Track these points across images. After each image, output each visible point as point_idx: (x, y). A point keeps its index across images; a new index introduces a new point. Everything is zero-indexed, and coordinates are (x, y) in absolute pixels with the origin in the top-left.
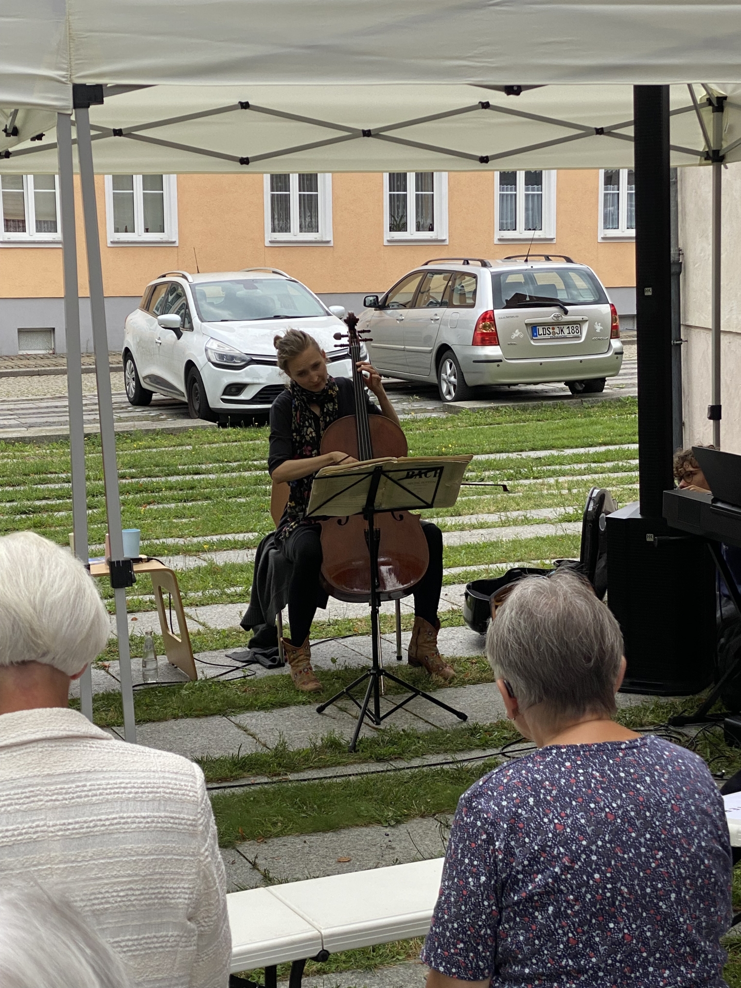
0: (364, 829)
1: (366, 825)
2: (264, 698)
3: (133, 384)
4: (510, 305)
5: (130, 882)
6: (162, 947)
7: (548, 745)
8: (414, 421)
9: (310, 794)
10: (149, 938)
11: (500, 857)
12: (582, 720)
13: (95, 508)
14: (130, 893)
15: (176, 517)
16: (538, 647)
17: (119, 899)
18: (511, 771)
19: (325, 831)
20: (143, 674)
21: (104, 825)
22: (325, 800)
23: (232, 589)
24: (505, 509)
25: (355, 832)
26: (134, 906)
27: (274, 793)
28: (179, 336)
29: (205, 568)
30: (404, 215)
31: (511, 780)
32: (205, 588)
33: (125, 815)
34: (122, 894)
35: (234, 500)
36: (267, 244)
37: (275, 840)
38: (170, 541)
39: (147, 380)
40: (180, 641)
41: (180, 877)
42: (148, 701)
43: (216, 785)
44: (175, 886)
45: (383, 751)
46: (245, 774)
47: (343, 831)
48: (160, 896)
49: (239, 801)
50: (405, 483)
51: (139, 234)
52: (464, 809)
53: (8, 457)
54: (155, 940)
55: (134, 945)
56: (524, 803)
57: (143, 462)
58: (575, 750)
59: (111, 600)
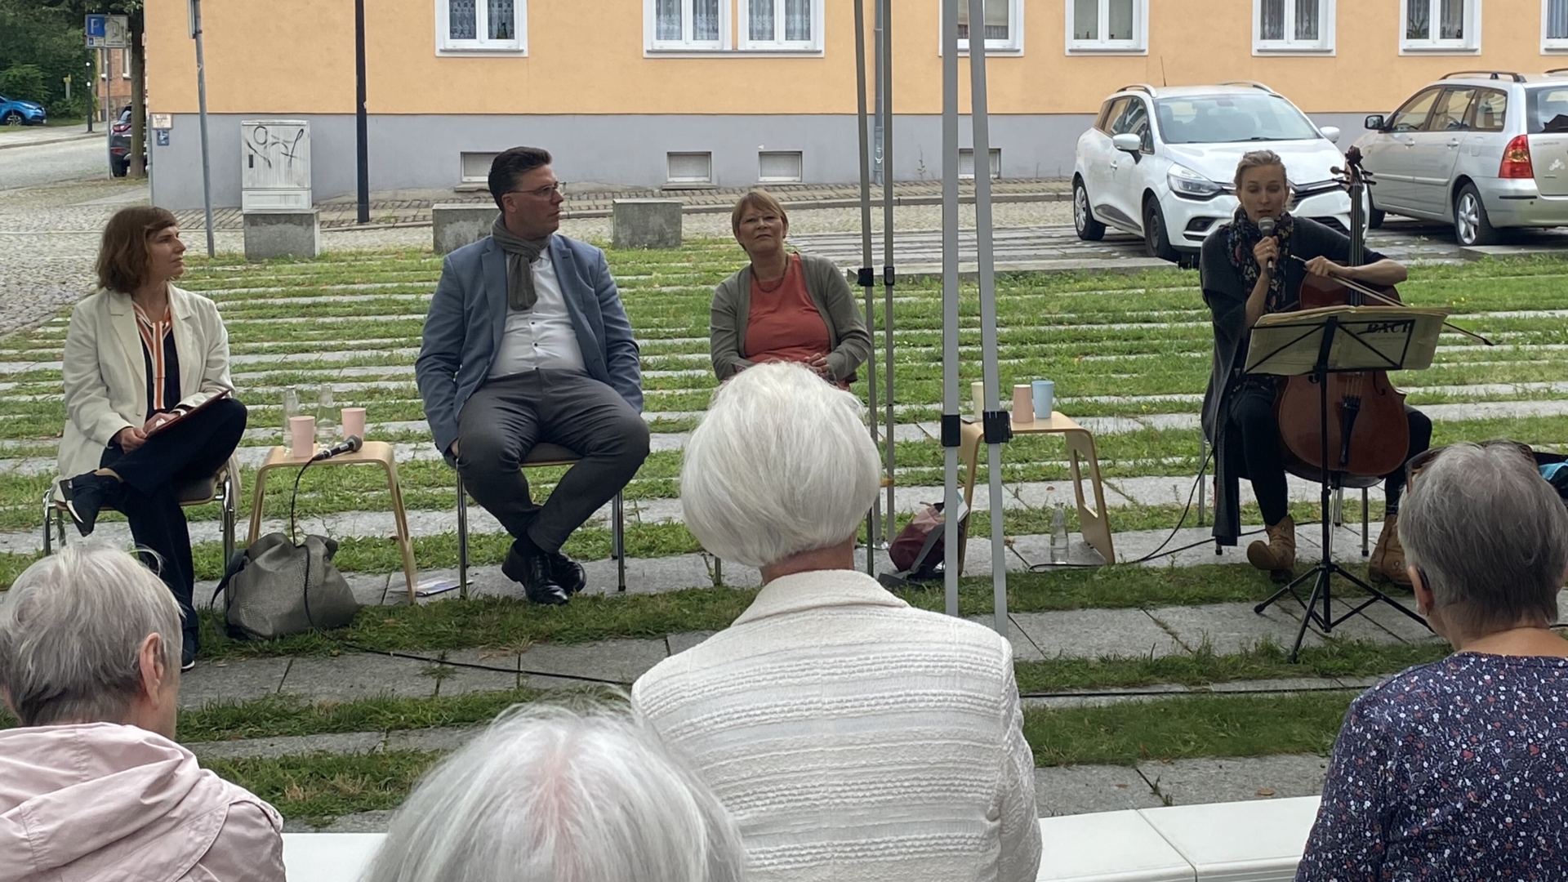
0: (1295, 757)
1: (1298, 753)
2: (1192, 591)
3: (1083, 215)
4: (1550, 128)
5: (916, 771)
6: (956, 850)
7: (1465, 650)
8: (1421, 268)
9: (1233, 710)
10: (940, 838)
11: (1390, 780)
12: (1516, 624)
13: (1023, 357)
14: (915, 783)
15: (1116, 371)
16: (1465, 535)
17: (903, 790)
18: (1416, 678)
19: (1247, 756)
20: (1052, 554)
21: (887, 703)
22: (1251, 718)
23: (1171, 460)
24: (1524, 379)
25: (1284, 760)
26: (920, 798)
27: (1190, 705)
28: (1137, 158)
29: (1142, 432)
30: (1426, 19)
31: (1414, 689)
32: (1137, 457)
33: (912, 692)
34: (906, 784)
35: (1187, 354)
36: (1254, 53)
37: (1185, 762)
38: (1104, 399)
39: (1100, 211)
40: (1096, 515)
41: (978, 767)
42: (1053, 584)
43: (1121, 690)
44: (972, 777)
45: (1330, 665)
46: (1158, 680)
47: (1269, 757)
48: (953, 788)
49: (1147, 711)
50: (1367, 337)
51: (1103, 42)
52: (1354, 717)
53: (931, 295)
54: (949, 841)
55: (921, 846)
56: (1426, 719)
57: (1085, 307)
58: (1497, 661)
59: (1026, 465)
